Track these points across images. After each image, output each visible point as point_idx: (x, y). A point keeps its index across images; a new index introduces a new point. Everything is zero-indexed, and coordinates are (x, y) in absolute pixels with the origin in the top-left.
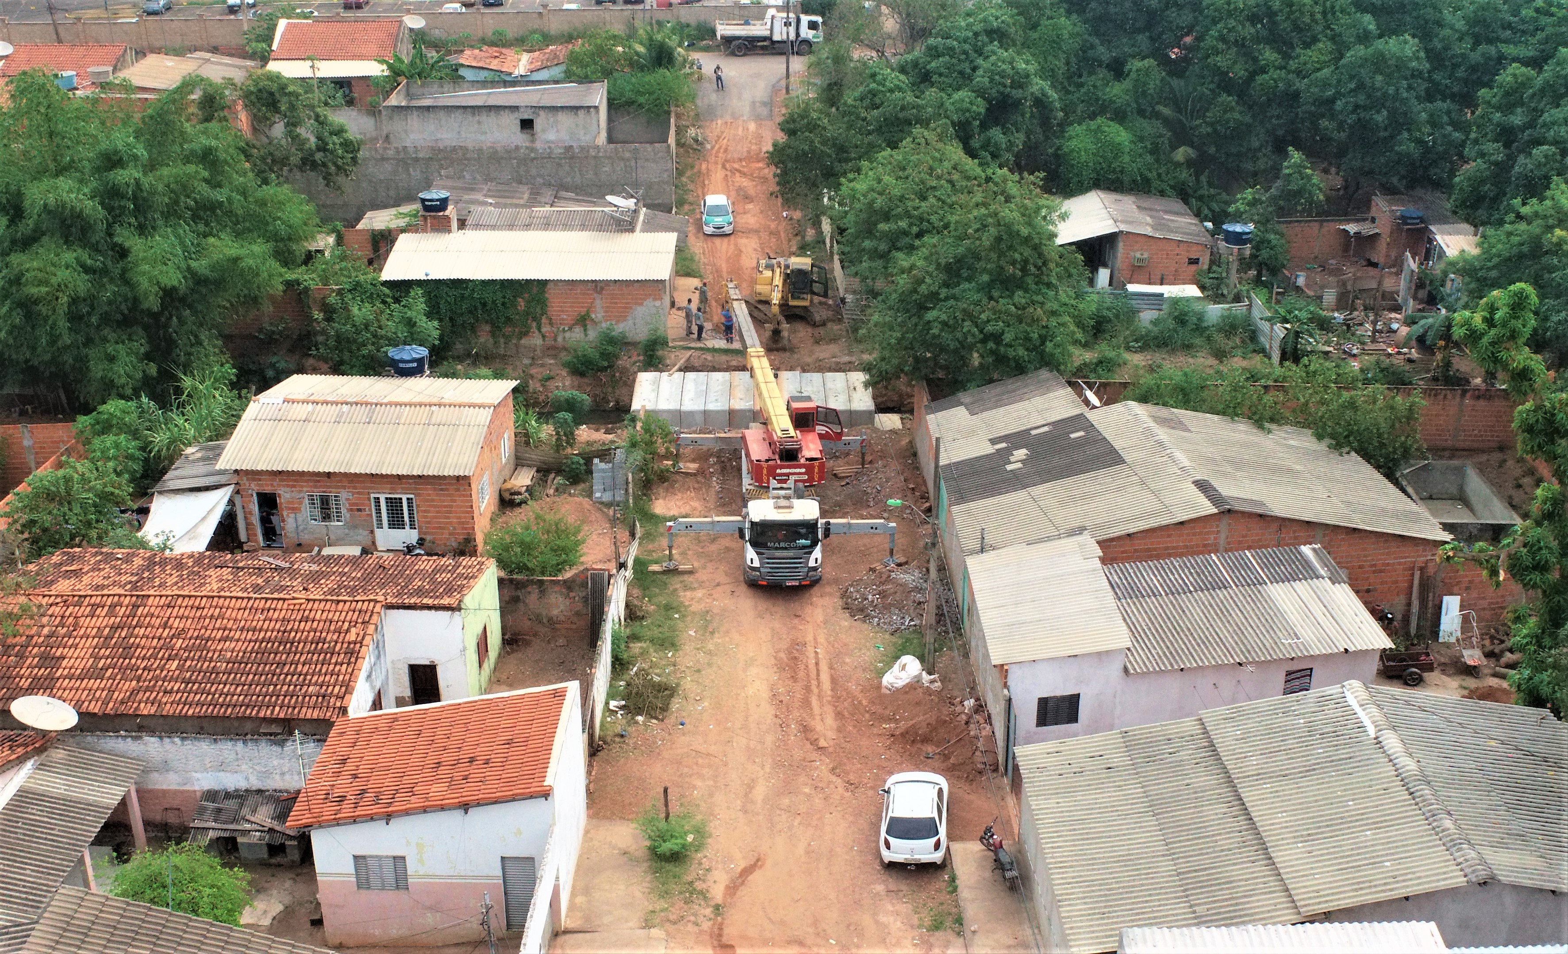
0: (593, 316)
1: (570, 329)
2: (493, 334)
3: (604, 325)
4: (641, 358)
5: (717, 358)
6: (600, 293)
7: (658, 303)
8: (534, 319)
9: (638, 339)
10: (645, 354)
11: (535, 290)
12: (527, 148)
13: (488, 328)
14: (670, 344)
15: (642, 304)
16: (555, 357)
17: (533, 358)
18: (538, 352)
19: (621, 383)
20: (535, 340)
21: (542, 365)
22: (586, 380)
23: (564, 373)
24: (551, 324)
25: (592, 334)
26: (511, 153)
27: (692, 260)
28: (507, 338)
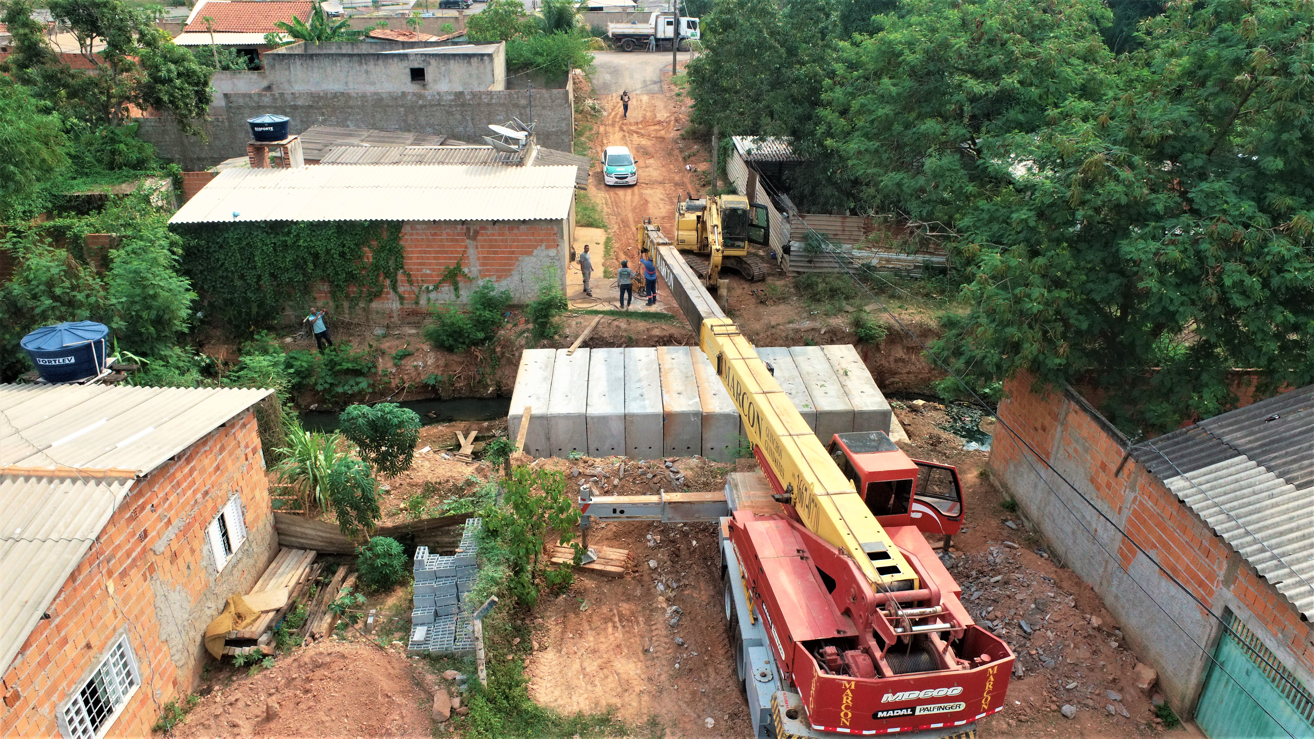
0: (466, 270)
1: (436, 288)
2: (333, 294)
3: (481, 283)
4: (531, 326)
5: (633, 326)
6: (474, 238)
7: (552, 252)
8: (387, 275)
9: (528, 302)
10: (535, 321)
11: (385, 235)
12: (414, 94)
13: (326, 287)
14: (570, 307)
15: (530, 254)
16: (417, 325)
17: (388, 327)
18: (395, 319)
19: (503, 361)
20: (391, 304)
21: (399, 337)
22: (455, 357)
23: (426, 348)
24: (411, 282)
25: (466, 295)
26: (398, 99)
27: (594, 209)
28: (353, 301)
